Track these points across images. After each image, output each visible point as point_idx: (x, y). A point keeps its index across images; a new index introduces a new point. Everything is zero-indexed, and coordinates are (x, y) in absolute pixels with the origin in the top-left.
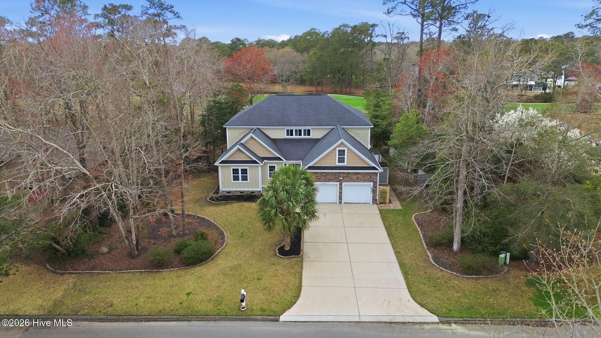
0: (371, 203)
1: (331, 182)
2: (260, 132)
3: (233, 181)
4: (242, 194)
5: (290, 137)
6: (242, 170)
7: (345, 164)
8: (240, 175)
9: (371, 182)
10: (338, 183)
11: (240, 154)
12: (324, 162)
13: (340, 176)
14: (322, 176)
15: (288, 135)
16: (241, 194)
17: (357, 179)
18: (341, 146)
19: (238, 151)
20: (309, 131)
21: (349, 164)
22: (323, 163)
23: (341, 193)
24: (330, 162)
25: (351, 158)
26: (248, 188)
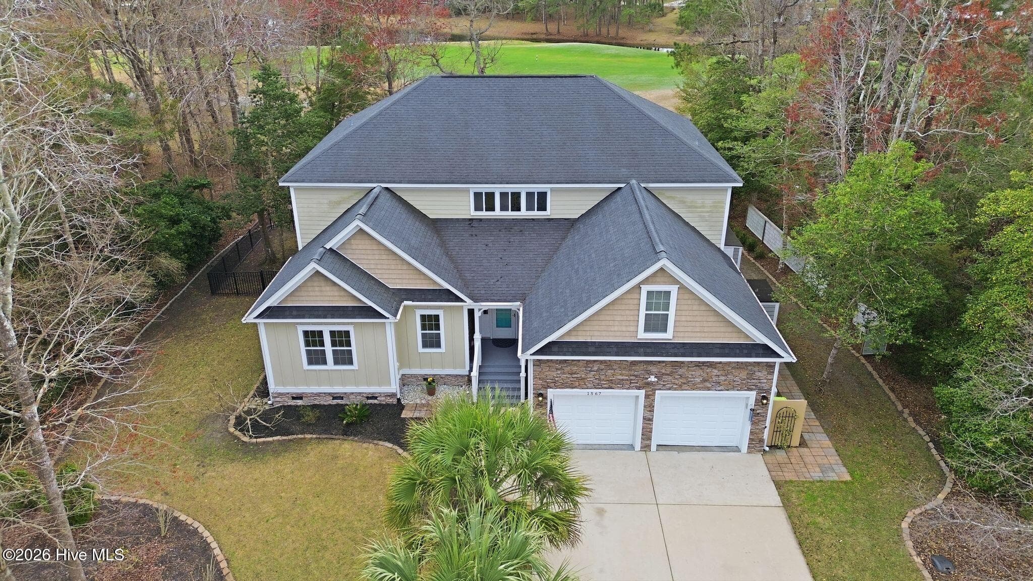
0: (744, 449)
1: (620, 388)
2: (394, 201)
3: (306, 366)
4: (339, 401)
5: (484, 214)
6: (332, 333)
7: (667, 336)
8: (328, 348)
9: (751, 390)
10: (642, 393)
11: (323, 289)
12: (597, 328)
13: (650, 373)
14: (591, 371)
15: (478, 208)
16: (335, 402)
17: (704, 381)
18: (658, 279)
19: (315, 279)
20: (543, 196)
21: (682, 335)
22: (591, 333)
23: (651, 420)
24: (616, 328)
25: (689, 319)
26: (357, 385)
